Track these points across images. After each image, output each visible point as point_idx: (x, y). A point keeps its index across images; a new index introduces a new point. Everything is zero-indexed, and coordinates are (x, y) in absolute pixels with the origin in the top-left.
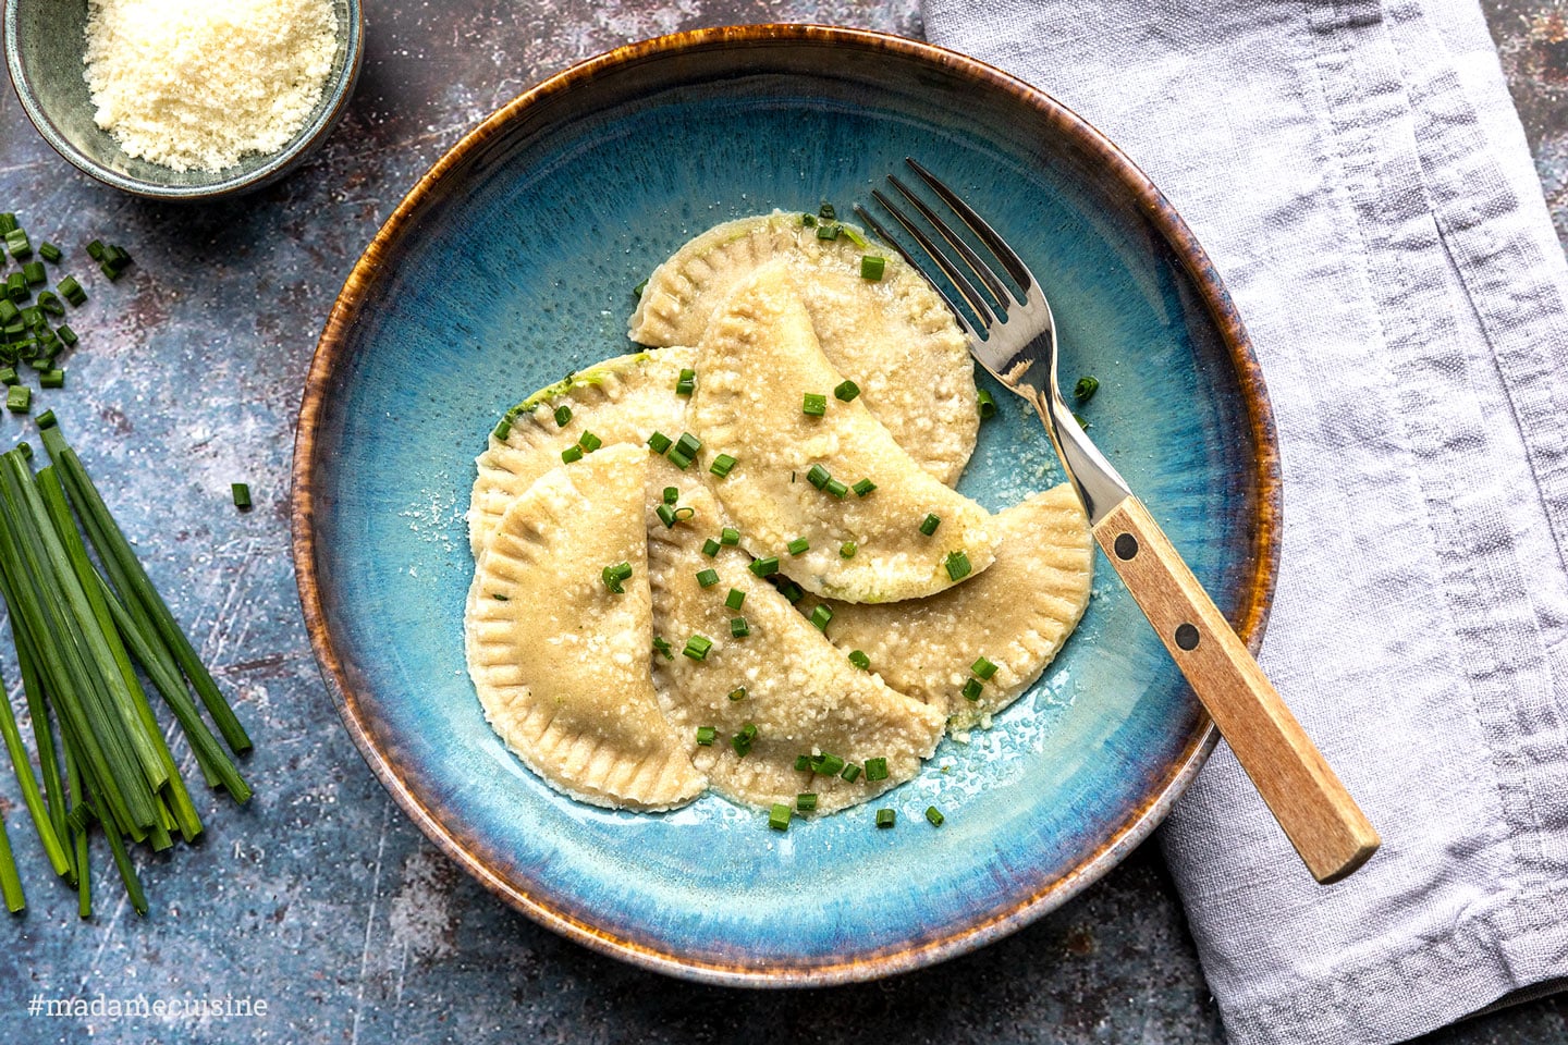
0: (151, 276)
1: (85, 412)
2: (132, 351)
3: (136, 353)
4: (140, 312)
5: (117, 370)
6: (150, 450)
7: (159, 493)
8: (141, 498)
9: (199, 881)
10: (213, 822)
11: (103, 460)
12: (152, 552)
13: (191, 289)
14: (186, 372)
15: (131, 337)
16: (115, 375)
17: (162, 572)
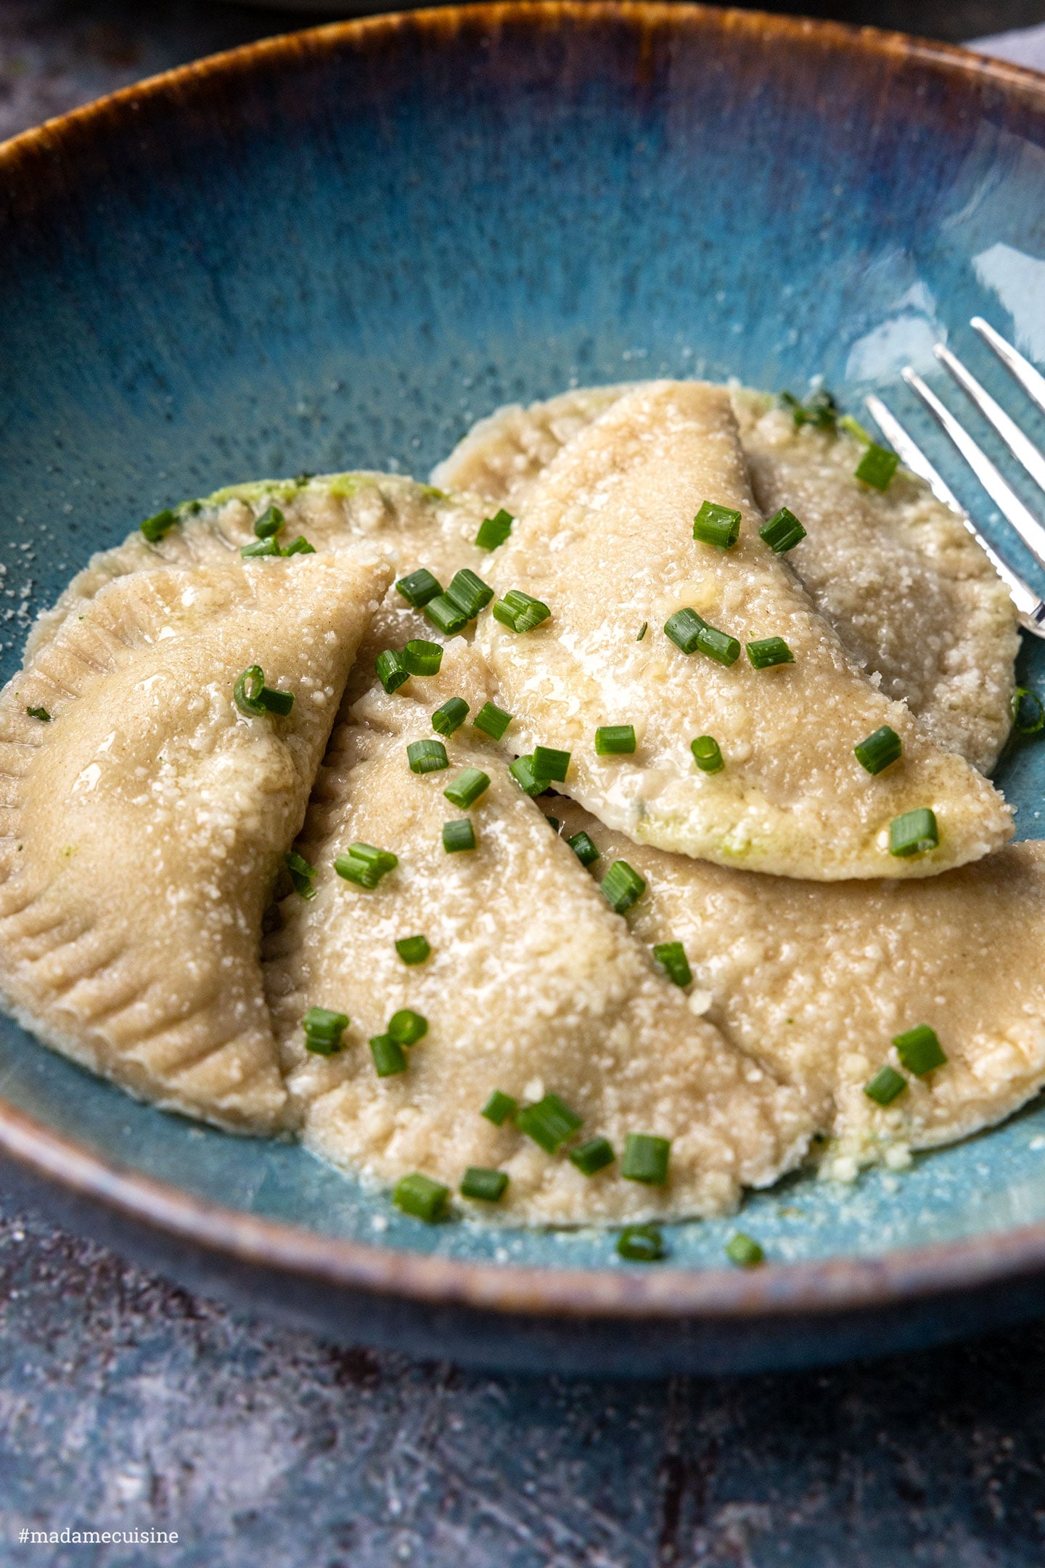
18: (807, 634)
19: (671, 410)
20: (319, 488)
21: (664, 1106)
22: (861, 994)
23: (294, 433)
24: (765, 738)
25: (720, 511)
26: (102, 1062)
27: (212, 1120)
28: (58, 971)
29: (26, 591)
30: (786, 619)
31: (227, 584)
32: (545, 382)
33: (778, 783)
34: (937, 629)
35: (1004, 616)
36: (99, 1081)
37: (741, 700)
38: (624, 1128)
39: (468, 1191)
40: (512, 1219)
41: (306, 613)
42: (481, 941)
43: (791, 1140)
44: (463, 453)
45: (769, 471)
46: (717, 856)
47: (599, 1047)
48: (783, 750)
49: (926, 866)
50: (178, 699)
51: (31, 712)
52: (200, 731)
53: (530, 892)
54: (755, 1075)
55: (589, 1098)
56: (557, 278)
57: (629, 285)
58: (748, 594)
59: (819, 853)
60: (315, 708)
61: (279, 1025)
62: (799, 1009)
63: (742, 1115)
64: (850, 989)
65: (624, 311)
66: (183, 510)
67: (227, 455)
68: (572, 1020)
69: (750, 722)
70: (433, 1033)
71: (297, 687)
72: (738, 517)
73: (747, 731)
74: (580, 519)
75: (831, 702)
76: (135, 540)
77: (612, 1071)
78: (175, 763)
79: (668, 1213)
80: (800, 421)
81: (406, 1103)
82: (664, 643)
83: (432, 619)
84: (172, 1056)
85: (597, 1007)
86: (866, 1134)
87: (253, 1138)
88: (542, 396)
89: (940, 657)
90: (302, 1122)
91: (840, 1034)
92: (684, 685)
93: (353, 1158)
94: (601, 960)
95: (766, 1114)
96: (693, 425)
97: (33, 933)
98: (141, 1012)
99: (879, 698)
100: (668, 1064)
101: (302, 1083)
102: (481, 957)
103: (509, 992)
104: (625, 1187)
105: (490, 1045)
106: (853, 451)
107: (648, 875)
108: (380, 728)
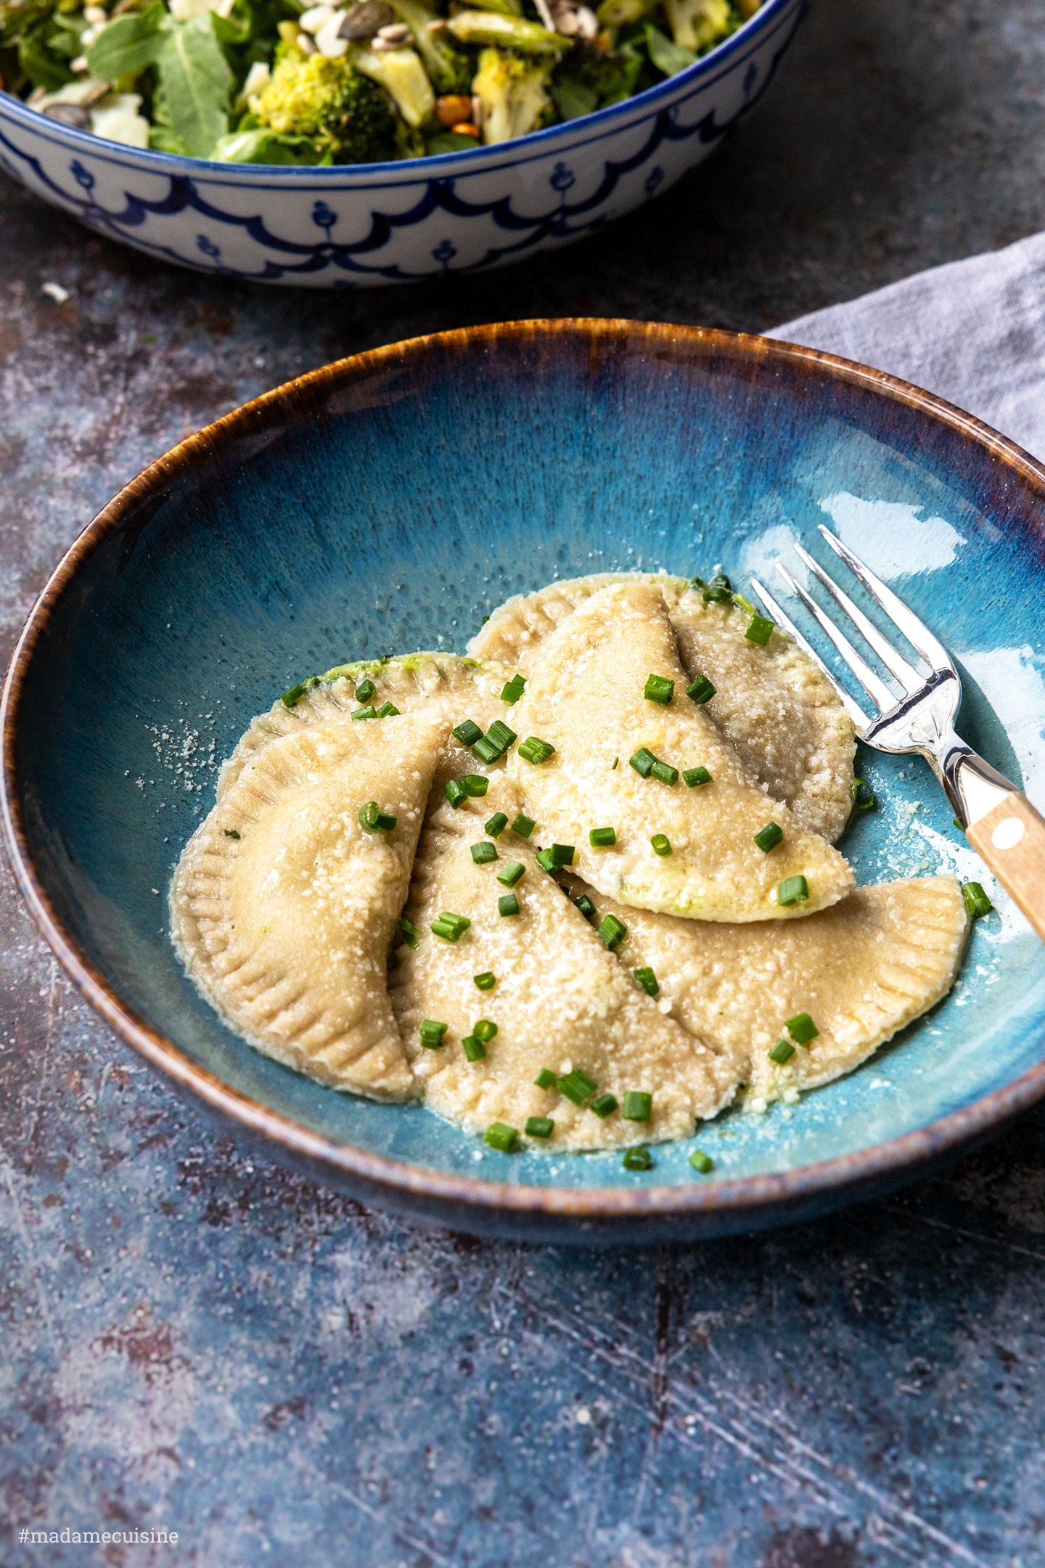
0: (105, 1334)
1: (259, 1452)
2: (197, 1378)
3: (202, 1372)
4: (148, 1358)
5: (216, 1400)
6: (338, 1383)
7: (400, 1385)
8: (399, 1407)
9: (943, 1443)
10: (863, 1410)
11: (333, 1442)
12: (477, 1408)
13: (140, 1292)
14: (247, 1319)
15: (177, 1375)
16: (221, 1405)
17: (508, 1402)
18: (720, 762)
19: (624, 604)
20: (397, 665)
21: (646, 1072)
22: (764, 994)
23: (373, 621)
24: (698, 832)
25: (661, 681)
26: (300, 1065)
27: (369, 1095)
28: (267, 1007)
29: (212, 747)
30: (707, 752)
31: (345, 740)
32: (537, 576)
33: (706, 861)
34: (803, 743)
35: (846, 731)
36: (299, 1075)
37: (681, 808)
38: (622, 1087)
39: (530, 1132)
40: (557, 1147)
41: (399, 761)
42: (528, 974)
43: (725, 1089)
44: (488, 630)
45: (690, 639)
46: (671, 911)
47: (604, 1038)
48: (709, 839)
49: (801, 911)
50: (324, 825)
51: (227, 833)
52: (339, 845)
53: (556, 939)
54: (701, 1050)
55: (599, 1070)
56: (542, 503)
57: (590, 506)
58: (681, 735)
59: (734, 906)
60: (409, 823)
61: (403, 1030)
62: (726, 1005)
63: (694, 1075)
64: (756, 991)
65: (586, 524)
66: (308, 684)
67: (331, 640)
68: (587, 1022)
69: (687, 822)
70: (501, 1033)
71: (398, 810)
72: (672, 684)
73: (686, 828)
74: (570, 683)
75: (737, 807)
76: (278, 706)
77: (613, 1052)
78: (325, 867)
79: (651, 1139)
80: (708, 598)
81: (487, 1078)
82: (630, 771)
83: (477, 754)
84: (342, 1057)
85: (602, 1013)
86: (771, 1082)
87: (394, 1104)
88: (536, 587)
89: (805, 761)
90: (423, 1092)
91: (752, 1020)
92: (644, 799)
93: (457, 1114)
94: (603, 983)
95: (709, 1073)
96: (640, 615)
97: (248, 983)
98: (320, 1030)
99: (767, 801)
100: (648, 1046)
101: (421, 1067)
102: (528, 985)
103: (547, 1006)
104: (624, 1124)
105: (537, 1040)
106: (743, 618)
107: (628, 924)
108: (450, 831)
